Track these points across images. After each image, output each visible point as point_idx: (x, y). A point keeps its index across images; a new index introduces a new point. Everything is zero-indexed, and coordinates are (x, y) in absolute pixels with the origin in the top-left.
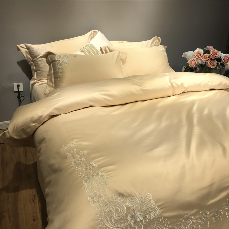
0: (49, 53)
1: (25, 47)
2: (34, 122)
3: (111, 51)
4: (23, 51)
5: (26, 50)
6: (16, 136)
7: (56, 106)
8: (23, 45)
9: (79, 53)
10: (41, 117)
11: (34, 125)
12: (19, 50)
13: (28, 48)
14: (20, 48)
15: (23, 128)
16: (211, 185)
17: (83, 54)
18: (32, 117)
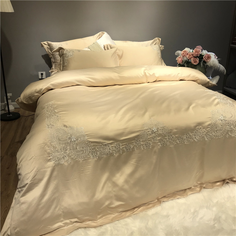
0: (61, 49)
1: (47, 44)
2: (37, 93)
3: (111, 48)
4: (46, 47)
5: (48, 46)
6: (25, 101)
7: (52, 83)
8: (45, 42)
9: (87, 49)
10: (41, 89)
11: (37, 95)
12: (42, 46)
13: (49, 45)
14: (43, 45)
15: (30, 97)
16: (125, 129)
17: (89, 50)
18: (36, 89)
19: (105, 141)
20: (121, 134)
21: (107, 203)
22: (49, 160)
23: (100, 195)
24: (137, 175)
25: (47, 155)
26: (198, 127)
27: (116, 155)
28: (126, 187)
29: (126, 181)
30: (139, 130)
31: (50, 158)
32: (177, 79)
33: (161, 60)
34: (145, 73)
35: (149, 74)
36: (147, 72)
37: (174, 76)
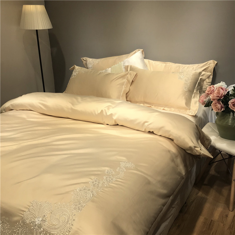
14: (83, 60)
32: (143, 130)
33: (187, 94)
34: (102, 111)
35: (106, 113)
36: (105, 110)
37: (139, 123)
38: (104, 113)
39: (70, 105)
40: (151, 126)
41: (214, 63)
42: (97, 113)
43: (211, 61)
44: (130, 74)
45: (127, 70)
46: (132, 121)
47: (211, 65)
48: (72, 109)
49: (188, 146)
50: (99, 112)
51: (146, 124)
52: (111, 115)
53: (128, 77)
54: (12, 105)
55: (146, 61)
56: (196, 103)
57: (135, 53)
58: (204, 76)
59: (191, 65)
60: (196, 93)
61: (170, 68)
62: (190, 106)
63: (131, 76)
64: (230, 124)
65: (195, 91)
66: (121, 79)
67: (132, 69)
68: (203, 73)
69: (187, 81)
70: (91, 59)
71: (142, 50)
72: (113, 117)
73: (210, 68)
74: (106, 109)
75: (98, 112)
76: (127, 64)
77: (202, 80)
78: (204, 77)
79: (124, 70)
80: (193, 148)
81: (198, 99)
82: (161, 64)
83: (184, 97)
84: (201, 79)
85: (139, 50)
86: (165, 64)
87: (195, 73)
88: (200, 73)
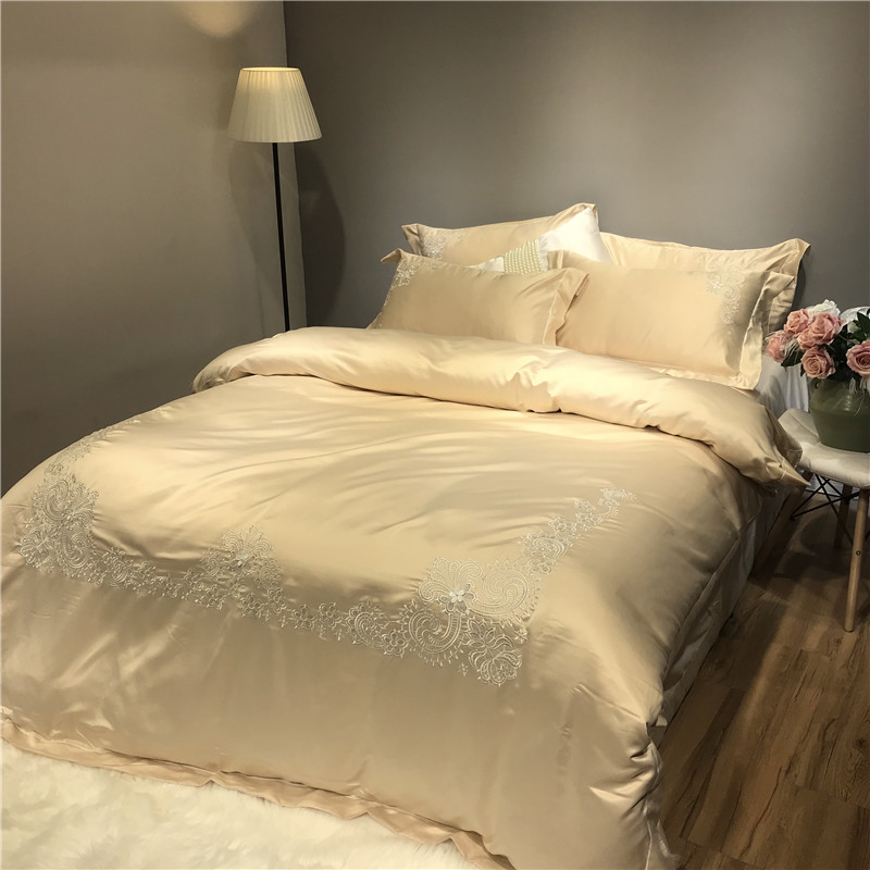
19: (123, 546)
20: (163, 542)
21: (77, 707)
22: (15, 549)
23: (71, 679)
24: (167, 672)
25: (15, 535)
26: (366, 597)
27: (141, 594)
28: (132, 690)
29: (138, 676)
30: (204, 545)
31: (17, 544)
32: (632, 423)
33: (730, 333)
34: (517, 376)
35: (530, 381)
36: (526, 373)
37: (621, 406)
38: (524, 381)
39: (424, 363)
40: (654, 413)
41: (801, 247)
42: (502, 382)
43: (793, 242)
44: (570, 277)
45: (555, 266)
46: (601, 401)
47: (792, 252)
48: (432, 373)
49: (751, 459)
50: (509, 378)
51: (640, 407)
52: (545, 385)
53: (561, 285)
54: (250, 362)
55: (606, 237)
56: (753, 357)
57: (572, 214)
58: (776, 283)
59: (735, 251)
60: (754, 330)
61: (676, 259)
62: (738, 365)
63: (570, 283)
64: (847, 409)
65: (751, 325)
66: (544, 290)
67: (569, 261)
68: (773, 275)
69: (729, 297)
70: (435, 230)
71: (593, 206)
72: (550, 392)
73: (789, 262)
74: (528, 370)
75: (505, 377)
76: (552, 248)
77: (770, 295)
78: (774, 288)
79: (544, 263)
80: (763, 461)
81: (760, 346)
82: (650, 247)
83: (721, 342)
84: (766, 291)
85: (585, 207)
86: (660, 248)
87: (753, 274)
88: (765, 276)
